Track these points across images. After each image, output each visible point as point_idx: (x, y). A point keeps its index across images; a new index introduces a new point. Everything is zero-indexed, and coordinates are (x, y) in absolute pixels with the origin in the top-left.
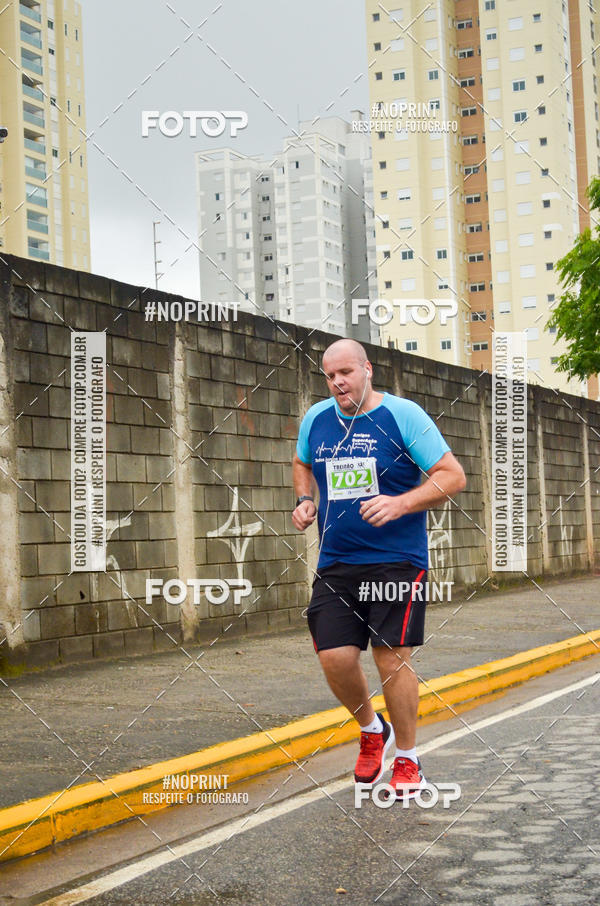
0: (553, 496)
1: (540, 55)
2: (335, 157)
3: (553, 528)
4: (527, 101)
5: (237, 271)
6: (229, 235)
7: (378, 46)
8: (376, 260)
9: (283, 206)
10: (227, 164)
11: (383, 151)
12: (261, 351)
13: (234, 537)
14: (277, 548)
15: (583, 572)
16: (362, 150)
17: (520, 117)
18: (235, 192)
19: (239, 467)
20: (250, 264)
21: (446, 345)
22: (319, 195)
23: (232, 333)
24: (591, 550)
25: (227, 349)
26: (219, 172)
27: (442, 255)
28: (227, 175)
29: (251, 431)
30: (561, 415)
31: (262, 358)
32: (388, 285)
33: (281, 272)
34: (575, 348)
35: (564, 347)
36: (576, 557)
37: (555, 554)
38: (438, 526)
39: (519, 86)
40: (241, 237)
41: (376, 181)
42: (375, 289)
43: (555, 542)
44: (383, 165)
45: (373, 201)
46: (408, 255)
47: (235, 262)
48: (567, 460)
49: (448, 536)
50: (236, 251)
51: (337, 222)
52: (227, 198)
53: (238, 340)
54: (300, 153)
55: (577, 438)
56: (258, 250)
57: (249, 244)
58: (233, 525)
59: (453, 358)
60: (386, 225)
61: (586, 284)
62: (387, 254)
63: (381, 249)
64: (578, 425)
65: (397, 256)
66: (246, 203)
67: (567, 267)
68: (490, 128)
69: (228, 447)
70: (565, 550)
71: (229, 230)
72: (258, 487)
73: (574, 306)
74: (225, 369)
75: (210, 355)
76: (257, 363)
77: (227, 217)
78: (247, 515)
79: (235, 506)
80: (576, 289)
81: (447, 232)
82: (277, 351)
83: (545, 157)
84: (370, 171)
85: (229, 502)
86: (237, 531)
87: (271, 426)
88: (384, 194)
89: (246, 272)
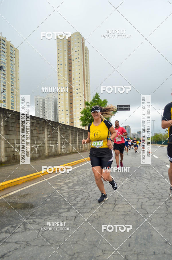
0: (79, 142)
1: (80, 86)
2: (53, 97)
3: (79, 146)
4: (78, 91)
5: (40, 112)
6: (39, 107)
7: (59, 83)
8: (59, 111)
9: (46, 103)
10: (39, 98)
11: (59, 97)
12: (40, 122)
13: (35, 147)
14: (41, 148)
15: (83, 152)
16: (57, 96)
17: (77, 93)
18: (40, 101)
19: (36, 137)
20: (42, 111)
21: (67, 122)
22: (51, 102)
23: (36, 120)
24: (84, 148)
25: (35, 121)
26: (38, 99)
27: (67, 110)
28: (39, 99)
29: (38, 133)
30: (80, 131)
31: (40, 123)
32: (60, 114)
33: (46, 112)
34: (83, 123)
35: (81, 123)
36: (82, 149)
37: (79, 149)
38: (64, 145)
39: (77, 89)
40: (40, 107)
41: (59, 101)
42: (58, 115)
43: (79, 148)
44: (60, 99)
45: (58, 103)
46: (63, 110)
47: (40, 110)
48: (81, 137)
49: (65, 147)
50: (40, 109)
51: (53, 106)
52: (39, 102)
53: (37, 121)
54: (49, 97)
55: (82, 134)
56: (43, 109)
57: (42, 108)
58: (35, 145)
59: (68, 124)
60: (60, 106)
61: (84, 115)
62: (60, 110)
63: (59, 110)
64: (82, 133)
65: (61, 110)
66: (41, 103)
67: (82, 113)
68: (73, 94)
69: (35, 135)
70: (80, 149)
71: (39, 106)
72: (39, 140)
73: (83, 117)
74: (35, 124)
75: (33, 122)
76: (39, 124)
77: (39, 104)
78: (37, 144)
79: (36, 143)
80: (83, 115)
81: (68, 108)
82: (42, 122)
83: (80, 99)
84: (58, 99)
85: (35, 142)
86: (36, 146)
87: (41, 132)
88: (60, 102)
89: (41, 112)
